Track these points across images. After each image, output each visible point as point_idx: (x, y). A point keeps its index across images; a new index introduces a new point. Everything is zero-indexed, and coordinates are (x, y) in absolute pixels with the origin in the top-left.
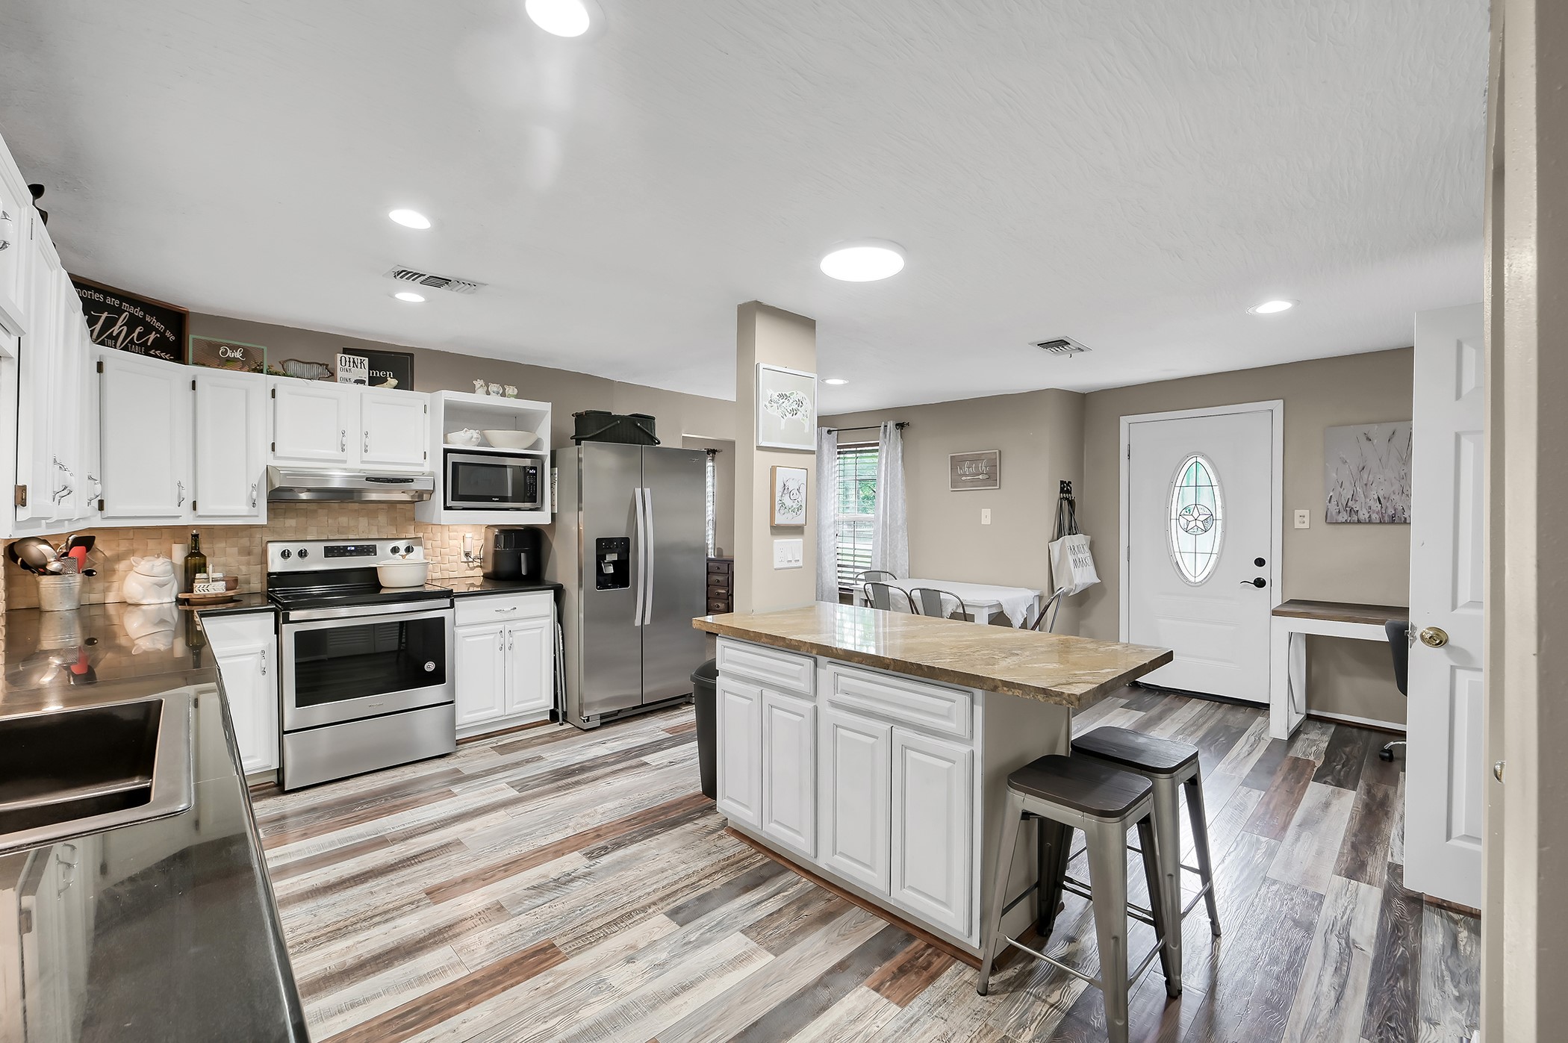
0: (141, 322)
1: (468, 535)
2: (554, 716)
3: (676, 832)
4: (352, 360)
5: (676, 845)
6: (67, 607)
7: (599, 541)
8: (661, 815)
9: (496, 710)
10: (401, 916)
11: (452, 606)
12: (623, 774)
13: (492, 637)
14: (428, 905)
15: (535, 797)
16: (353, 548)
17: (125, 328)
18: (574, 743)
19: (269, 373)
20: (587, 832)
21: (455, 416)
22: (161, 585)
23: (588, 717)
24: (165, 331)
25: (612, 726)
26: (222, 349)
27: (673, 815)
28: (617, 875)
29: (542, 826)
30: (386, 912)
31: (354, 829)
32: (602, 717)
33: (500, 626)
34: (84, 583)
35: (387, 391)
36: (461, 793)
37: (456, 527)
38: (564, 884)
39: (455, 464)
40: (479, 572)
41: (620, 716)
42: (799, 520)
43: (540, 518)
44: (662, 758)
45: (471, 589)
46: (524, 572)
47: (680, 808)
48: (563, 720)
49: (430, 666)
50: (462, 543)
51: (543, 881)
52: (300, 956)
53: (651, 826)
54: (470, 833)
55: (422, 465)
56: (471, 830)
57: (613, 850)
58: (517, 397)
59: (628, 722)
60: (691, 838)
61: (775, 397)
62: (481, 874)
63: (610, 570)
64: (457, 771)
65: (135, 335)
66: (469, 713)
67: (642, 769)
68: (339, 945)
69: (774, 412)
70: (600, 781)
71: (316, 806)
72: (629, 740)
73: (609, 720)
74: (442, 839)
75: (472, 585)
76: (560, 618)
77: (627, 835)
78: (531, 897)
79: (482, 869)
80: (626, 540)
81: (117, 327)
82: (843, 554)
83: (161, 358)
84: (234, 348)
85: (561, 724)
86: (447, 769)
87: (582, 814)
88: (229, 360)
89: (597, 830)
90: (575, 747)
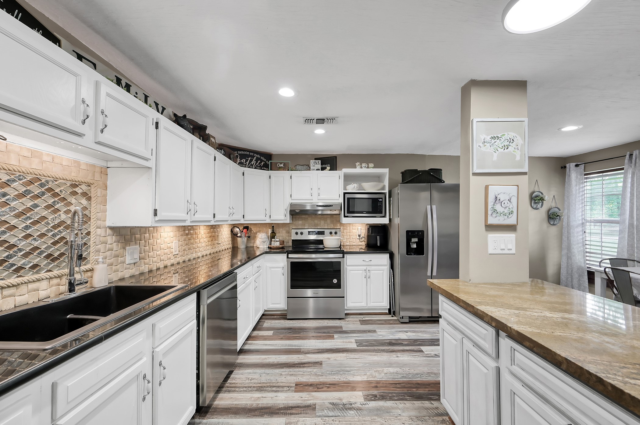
0: (259, 159)
1: (359, 228)
2: (391, 312)
3: (418, 403)
4: (315, 162)
5: (413, 413)
6: (243, 247)
7: (408, 232)
8: (414, 388)
9: (363, 304)
10: (282, 391)
11: (343, 257)
12: (407, 353)
13: (361, 272)
14: (292, 391)
15: (361, 352)
16: (317, 232)
17: (255, 161)
18: (394, 328)
19: (291, 170)
20: (371, 382)
21: (348, 179)
22: (264, 242)
23: (403, 316)
24: (266, 161)
25: (416, 324)
26: (278, 164)
27: (421, 391)
28: (373, 418)
29: (356, 369)
30: (278, 387)
31: (295, 341)
32: (410, 317)
33: (365, 268)
34: (248, 240)
35: (327, 172)
36: (337, 339)
37: (355, 224)
38: (346, 409)
39: (348, 199)
40: (364, 243)
41: (420, 319)
42: (512, 221)
43: (385, 221)
44: (432, 351)
45: (361, 250)
46: (378, 245)
47: (427, 388)
48: (393, 314)
49: (335, 281)
50: (357, 231)
51: (338, 401)
52: (245, 393)
53: (405, 393)
54: (327, 360)
55: (338, 200)
56: (329, 359)
57: (379, 400)
58: (373, 168)
59: (424, 323)
60: (424, 413)
61: (488, 138)
62: (319, 385)
63: (415, 246)
64: (341, 327)
65: (258, 163)
66: (352, 303)
67: (418, 354)
68: (257, 395)
69: (487, 149)
70: (394, 353)
71: (292, 327)
72: (420, 334)
73: (413, 320)
74: (317, 359)
75: (361, 248)
76: (392, 267)
77: (390, 393)
78: (329, 409)
79: (321, 382)
80: (422, 232)
81: (253, 161)
82: (591, 245)
83: (265, 170)
84: (281, 163)
85: (392, 316)
86: (339, 325)
87: (376, 370)
88: (280, 168)
89: (378, 382)
90: (393, 330)
